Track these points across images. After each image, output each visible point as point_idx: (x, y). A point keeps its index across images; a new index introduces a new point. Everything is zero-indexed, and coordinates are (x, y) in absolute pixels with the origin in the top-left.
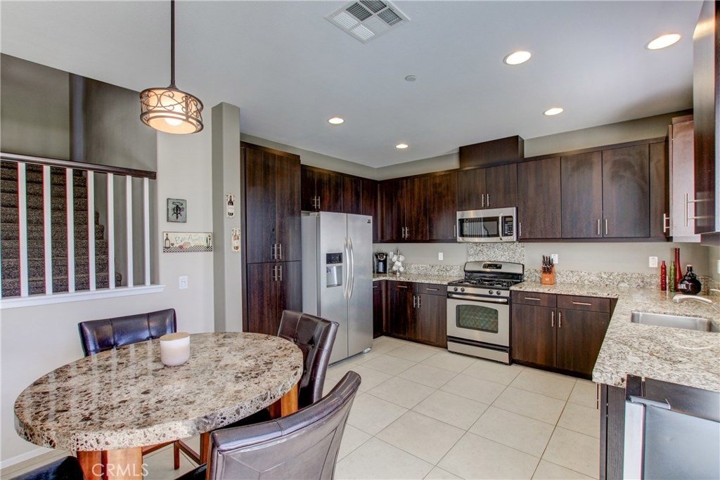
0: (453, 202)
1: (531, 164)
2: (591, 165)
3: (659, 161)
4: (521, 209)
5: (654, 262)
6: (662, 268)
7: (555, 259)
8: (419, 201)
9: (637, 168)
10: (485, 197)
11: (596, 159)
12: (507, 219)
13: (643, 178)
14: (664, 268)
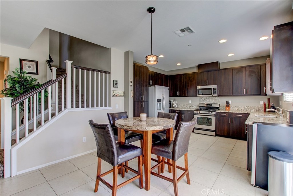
0: (196, 83)
1: (223, 71)
2: (242, 72)
3: (263, 71)
4: (219, 85)
5: (262, 103)
6: (264, 105)
7: (230, 102)
8: (183, 83)
9: (257, 73)
10: (207, 82)
11: (244, 70)
12: (214, 89)
13: (259, 76)
14: (265, 105)
